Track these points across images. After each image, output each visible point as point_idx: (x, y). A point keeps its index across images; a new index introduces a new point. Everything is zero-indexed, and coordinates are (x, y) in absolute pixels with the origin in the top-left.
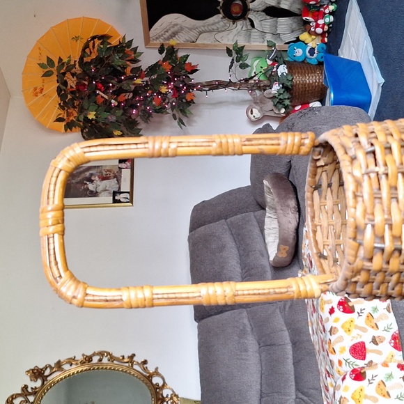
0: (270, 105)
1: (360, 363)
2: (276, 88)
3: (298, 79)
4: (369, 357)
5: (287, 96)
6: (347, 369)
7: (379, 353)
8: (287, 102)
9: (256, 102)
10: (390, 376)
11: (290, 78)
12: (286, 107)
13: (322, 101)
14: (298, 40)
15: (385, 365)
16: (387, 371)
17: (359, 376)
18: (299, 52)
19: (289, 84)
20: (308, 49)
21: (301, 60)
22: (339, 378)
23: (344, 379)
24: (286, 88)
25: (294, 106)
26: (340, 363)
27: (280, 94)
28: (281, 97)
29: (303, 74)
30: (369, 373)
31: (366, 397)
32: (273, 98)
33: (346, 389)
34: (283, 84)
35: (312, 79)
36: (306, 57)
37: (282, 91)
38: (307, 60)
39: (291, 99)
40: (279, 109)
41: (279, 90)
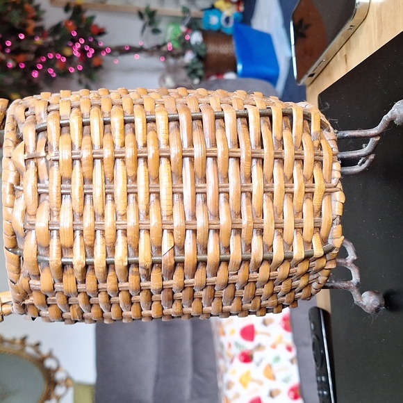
0: (183, 74)
1: (248, 346)
2: (189, 57)
3: (213, 49)
4: (258, 339)
5: (200, 65)
6: (236, 351)
7: (268, 334)
8: (200, 72)
9: (171, 71)
10: (277, 359)
11: (203, 47)
12: (200, 78)
13: (235, 71)
14: (213, 7)
15: (274, 347)
16: (275, 353)
17: (247, 358)
18: (214, 20)
19: (202, 53)
20: (223, 18)
21: (216, 28)
22: (228, 359)
23: (232, 361)
24: (200, 58)
25: (208, 77)
26: (230, 345)
27: (193, 63)
28: (194, 67)
29: (217, 43)
30: (257, 356)
31: (253, 380)
32: (187, 67)
33: (234, 372)
34: (197, 53)
35: (226, 49)
36: (221, 27)
37: (196, 60)
38: (223, 30)
39: (205, 69)
40: (193, 79)
41: (192, 60)
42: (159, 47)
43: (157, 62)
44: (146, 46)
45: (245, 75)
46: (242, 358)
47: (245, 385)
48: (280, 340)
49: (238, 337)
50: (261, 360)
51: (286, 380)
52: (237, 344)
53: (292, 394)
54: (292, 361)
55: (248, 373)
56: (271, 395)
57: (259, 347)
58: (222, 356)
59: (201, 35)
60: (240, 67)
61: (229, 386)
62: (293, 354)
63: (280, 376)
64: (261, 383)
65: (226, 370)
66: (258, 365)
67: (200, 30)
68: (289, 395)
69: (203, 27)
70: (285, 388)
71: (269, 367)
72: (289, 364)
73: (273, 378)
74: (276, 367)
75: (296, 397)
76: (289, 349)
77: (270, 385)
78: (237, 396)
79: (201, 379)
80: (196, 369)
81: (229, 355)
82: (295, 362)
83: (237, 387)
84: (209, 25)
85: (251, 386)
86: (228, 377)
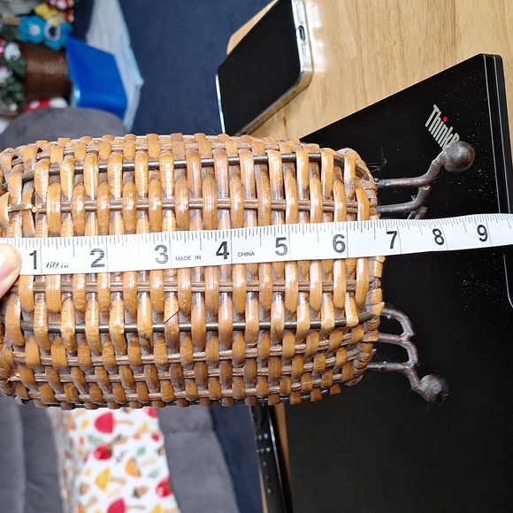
1: (106, 438)
2: (3, 75)
3: (34, 66)
4: (118, 430)
5: (18, 87)
6: (90, 447)
7: (130, 423)
8: (19, 96)
10: (142, 451)
11: (22, 63)
12: (18, 103)
13: (67, 97)
14: (32, 13)
15: (137, 437)
16: (139, 444)
17: (104, 454)
18: (35, 30)
19: (21, 72)
20: (47, 28)
21: (38, 40)
22: (79, 458)
23: (86, 460)
24: (17, 77)
25: (29, 102)
26: (82, 441)
27: (9, 85)
28: (11, 88)
29: (41, 60)
30: (117, 450)
31: (113, 480)
33: (88, 473)
34: (14, 71)
35: (52, 68)
36: (45, 39)
37: (12, 80)
38: (47, 43)
39: (25, 92)
40: (8, 105)
41: (7, 79)
45: (83, 103)
46: (99, 454)
47: (102, 486)
48: (144, 428)
49: (91, 430)
50: (122, 454)
51: (153, 475)
52: (91, 438)
53: (161, 490)
54: (159, 452)
55: (107, 472)
56: (136, 494)
57: (119, 439)
58: (68, 455)
59: (17, 48)
60: (77, 94)
61: (83, 489)
62: (161, 443)
63: (146, 471)
64: (123, 482)
65: (76, 472)
66: (118, 460)
67: (16, 41)
68: (157, 492)
69: (20, 37)
70: (152, 484)
71: (133, 461)
72: (155, 456)
73: (138, 474)
74: (140, 460)
75: (166, 494)
76: (155, 438)
77: (134, 483)
78: (94, 500)
79: (37, 489)
81: (80, 453)
82: (163, 452)
83: (94, 491)
84: (30, 35)
85: (111, 487)
86: (81, 479)
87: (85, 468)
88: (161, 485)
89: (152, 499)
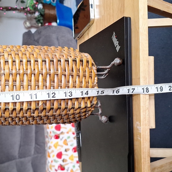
0: (34, 21)
1: (58, 132)
2: (37, 14)
3: (47, 11)
4: (62, 130)
5: (41, 18)
6: (53, 135)
7: (66, 128)
8: (42, 21)
9: (29, 19)
10: (69, 137)
11: (43, 10)
12: (41, 23)
13: (56, 22)
15: (68, 133)
16: (68, 135)
17: (57, 137)
19: (43, 13)
21: (49, 3)
22: (50, 138)
23: (51, 139)
24: (42, 15)
25: (45, 23)
26: (51, 132)
27: (39, 17)
28: (39, 18)
29: (49, 10)
30: (61, 136)
31: (59, 145)
32: (36, 18)
33: (52, 143)
34: (40, 13)
35: (53, 12)
36: (51, 2)
37: (40, 16)
38: (52, 4)
39: (44, 20)
40: (38, 24)
41: (38, 16)
42: (24, 9)
43: (23, 15)
44: (18, 8)
46: (55, 137)
47: (56, 147)
48: (70, 130)
49: (54, 129)
50: (63, 138)
51: (71, 145)
52: (53, 132)
53: (74, 150)
54: (74, 138)
55: (57, 143)
56: (66, 151)
57: (62, 133)
58: (47, 137)
59: (42, 5)
60: (58, 21)
61: (50, 148)
62: (75, 135)
63: (69, 144)
64: (62, 146)
65: (49, 142)
66: (61, 140)
68: (72, 151)
69: (43, 2)
70: (71, 148)
71: (66, 140)
72: (73, 139)
73: (67, 144)
74: (68, 140)
75: (75, 151)
76: (73, 134)
77: (65, 147)
78: (53, 151)
80: (36, 143)
81: (50, 136)
82: (76, 138)
83: (53, 148)
84: (46, 1)
85: (58, 148)
86: (49, 145)
87: (51, 141)
88: (74, 149)
89: (71, 153)
